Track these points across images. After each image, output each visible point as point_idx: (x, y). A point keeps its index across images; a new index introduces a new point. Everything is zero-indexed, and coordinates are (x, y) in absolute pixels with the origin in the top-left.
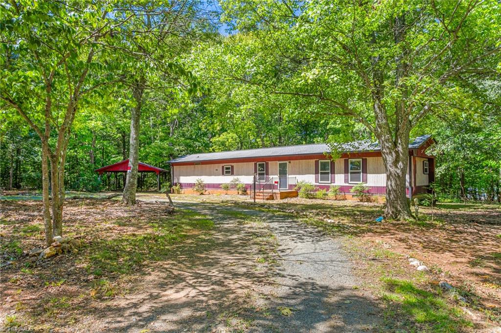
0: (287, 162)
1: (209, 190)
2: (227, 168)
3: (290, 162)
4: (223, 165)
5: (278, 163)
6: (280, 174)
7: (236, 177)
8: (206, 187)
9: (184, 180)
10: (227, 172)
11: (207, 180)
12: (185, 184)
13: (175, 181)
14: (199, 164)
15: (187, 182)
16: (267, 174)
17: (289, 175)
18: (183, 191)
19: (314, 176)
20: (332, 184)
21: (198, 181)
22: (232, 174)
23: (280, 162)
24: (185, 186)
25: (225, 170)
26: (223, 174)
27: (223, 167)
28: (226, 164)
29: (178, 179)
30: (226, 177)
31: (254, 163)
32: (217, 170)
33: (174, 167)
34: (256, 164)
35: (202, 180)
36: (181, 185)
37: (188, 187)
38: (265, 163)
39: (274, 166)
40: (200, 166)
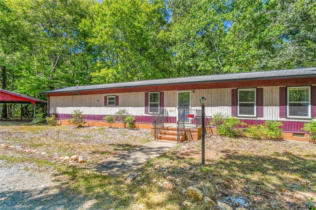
0: (190, 91)
1: (90, 122)
2: (110, 99)
3: (194, 91)
4: (106, 95)
5: (178, 92)
6: (179, 106)
7: (122, 108)
8: (85, 118)
9: (61, 110)
10: (110, 103)
11: (86, 111)
12: (62, 114)
13: (52, 111)
14: (78, 94)
15: (65, 113)
16: (162, 105)
17: (192, 107)
18: (59, 122)
19: (230, 108)
20: (258, 119)
21: (75, 112)
22: (117, 105)
23: (181, 92)
24: (62, 117)
25: (108, 101)
26: (105, 105)
27: (106, 98)
28: (108, 94)
29: (55, 110)
30: (109, 108)
31: (144, 93)
32: (98, 100)
33: (51, 97)
34: (146, 95)
35: (81, 111)
36: (57, 116)
37: (65, 118)
38: (159, 92)
39: (171, 96)
40: (79, 96)
